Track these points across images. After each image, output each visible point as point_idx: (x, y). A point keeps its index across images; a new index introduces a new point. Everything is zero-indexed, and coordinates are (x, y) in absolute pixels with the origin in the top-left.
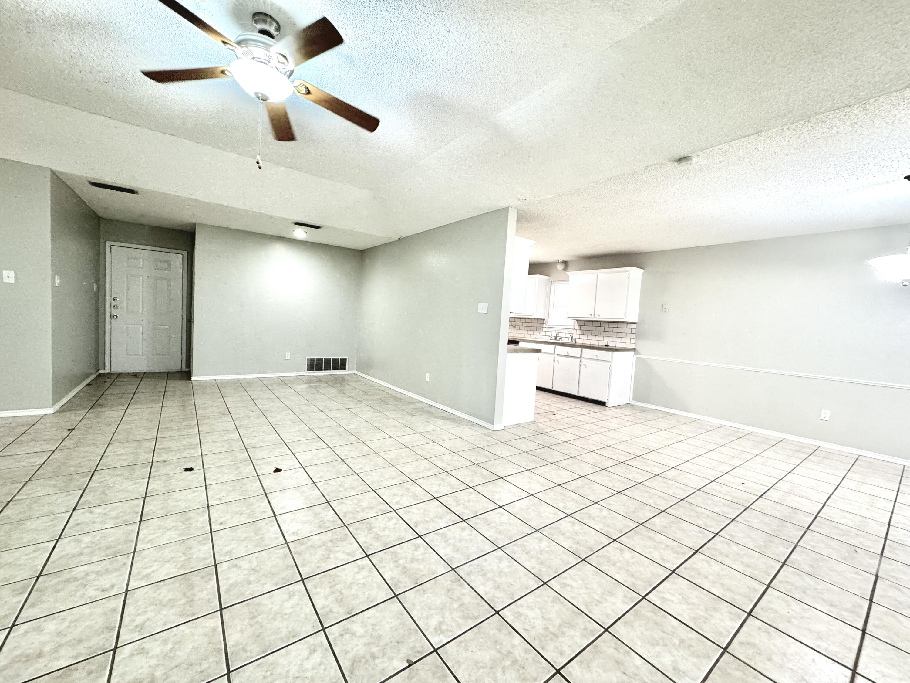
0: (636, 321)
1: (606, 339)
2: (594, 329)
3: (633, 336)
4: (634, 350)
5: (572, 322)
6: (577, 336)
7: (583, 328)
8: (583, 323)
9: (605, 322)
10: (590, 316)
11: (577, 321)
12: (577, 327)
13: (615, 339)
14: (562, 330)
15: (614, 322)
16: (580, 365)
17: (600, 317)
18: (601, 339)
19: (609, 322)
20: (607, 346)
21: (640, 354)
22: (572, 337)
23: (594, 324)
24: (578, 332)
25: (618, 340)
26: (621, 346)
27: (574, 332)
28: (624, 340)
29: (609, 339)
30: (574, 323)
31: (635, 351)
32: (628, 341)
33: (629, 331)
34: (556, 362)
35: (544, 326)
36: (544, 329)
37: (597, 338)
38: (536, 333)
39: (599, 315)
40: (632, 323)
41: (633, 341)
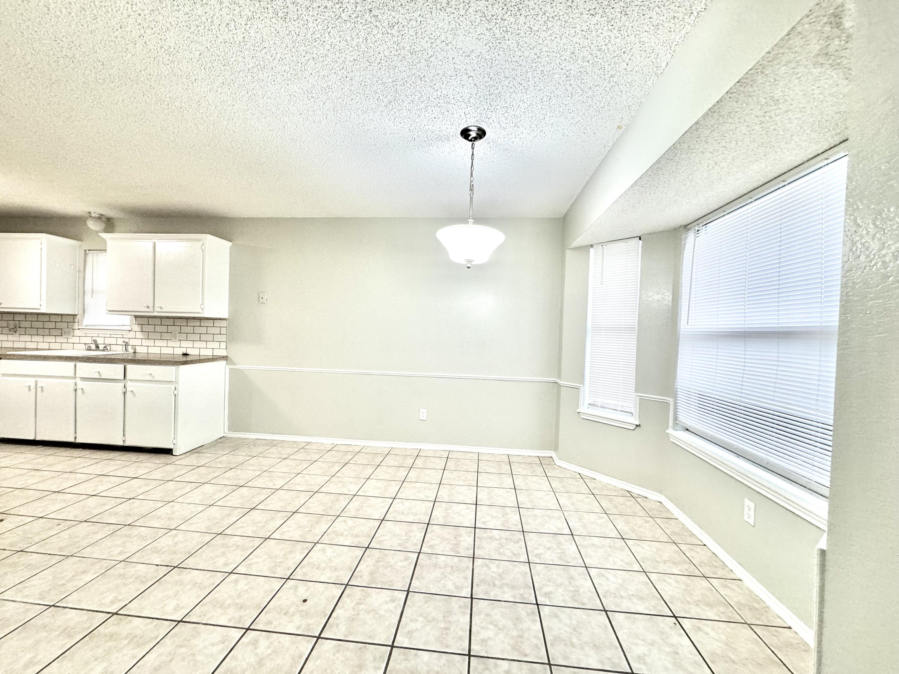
0: (226, 316)
1: (184, 344)
2: (164, 329)
3: (223, 338)
4: (225, 358)
5: (127, 320)
6: (138, 342)
7: (146, 328)
8: (145, 321)
9: (181, 318)
10: (147, 310)
11: (136, 317)
12: (137, 328)
13: (197, 344)
14: (111, 332)
15: (194, 318)
16: (124, 393)
17: (164, 310)
18: (177, 344)
19: (187, 318)
20: (185, 355)
21: (235, 364)
22: (126, 344)
23: (164, 322)
24: (139, 335)
25: (203, 345)
26: (207, 353)
27: (132, 334)
28: (211, 345)
29: (189, 344)
30: (131, 321)
31: (227, 360)
32: (216, 345)
33: (216, 331)
34: (79, 392)
35: (76, 326)
36: (77, 333)
37: (171, 344)
38: (59, 339)
39: (161, 308)
40: (220, 319)
41: (223, 345)
